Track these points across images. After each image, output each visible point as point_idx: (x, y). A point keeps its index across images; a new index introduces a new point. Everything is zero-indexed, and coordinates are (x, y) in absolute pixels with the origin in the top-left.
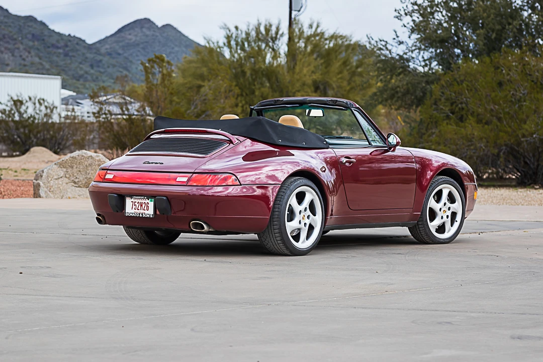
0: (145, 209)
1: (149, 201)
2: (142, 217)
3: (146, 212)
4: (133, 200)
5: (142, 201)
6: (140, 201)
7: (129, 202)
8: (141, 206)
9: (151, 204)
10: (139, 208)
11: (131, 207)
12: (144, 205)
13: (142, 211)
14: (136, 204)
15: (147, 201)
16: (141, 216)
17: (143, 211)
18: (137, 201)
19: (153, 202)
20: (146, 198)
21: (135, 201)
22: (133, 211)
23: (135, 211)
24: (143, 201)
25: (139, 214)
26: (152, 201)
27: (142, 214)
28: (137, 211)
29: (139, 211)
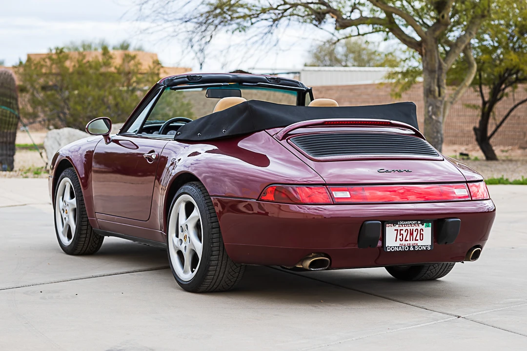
0: (418, 238)
1: (423, 227)
2: (414, 250)
3: (420, 243)
4: (397, 227)
5: (412, 228)
6: (409, 228)
7: (391, 231)
8: (412, 234)
9: (427, 231)
10: (408, 238)
11: (393, 239)
12: (415, 234)
13: (412, 242)
14: (402, 232)
15: (421, 227)
16: (412, 249)
17: (415, 242)
18: (404, 228)
19: (430, 228)
20: (419, 222)
21: (402, 228)
22: (398, 243)
23: (401, 243)
24: (415, 228)
25: (409, 247)
26: (428, 226)
27: (414, 247)
28: (404, 242)
29: (409, 242)
